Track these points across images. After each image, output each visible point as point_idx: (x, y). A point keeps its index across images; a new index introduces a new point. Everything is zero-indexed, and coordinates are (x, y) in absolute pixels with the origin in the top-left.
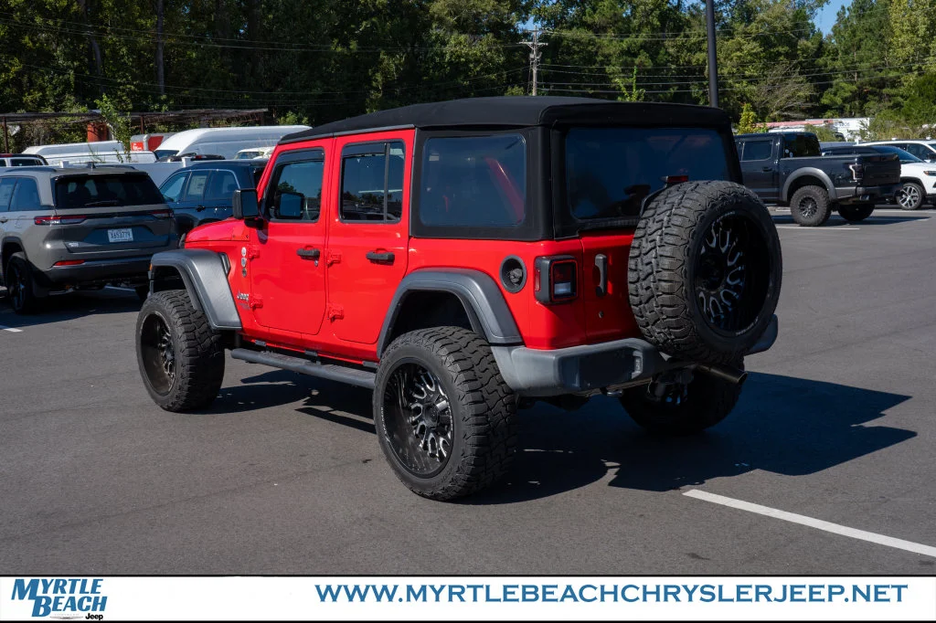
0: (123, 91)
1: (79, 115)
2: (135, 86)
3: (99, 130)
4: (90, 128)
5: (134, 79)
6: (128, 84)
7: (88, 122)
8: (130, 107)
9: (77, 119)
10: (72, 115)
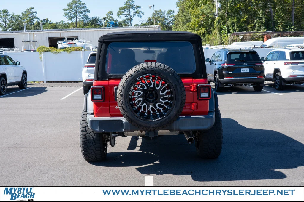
0: (280, 24)
1: (262, 32)
2: (284, 23)
3: (268, 37)
4: (265, 37)
5: (283, 20)
6: (281, 22)
7: (264, 35)
8: (282, 30)
9: (262, 34)
10: (260, 33)
